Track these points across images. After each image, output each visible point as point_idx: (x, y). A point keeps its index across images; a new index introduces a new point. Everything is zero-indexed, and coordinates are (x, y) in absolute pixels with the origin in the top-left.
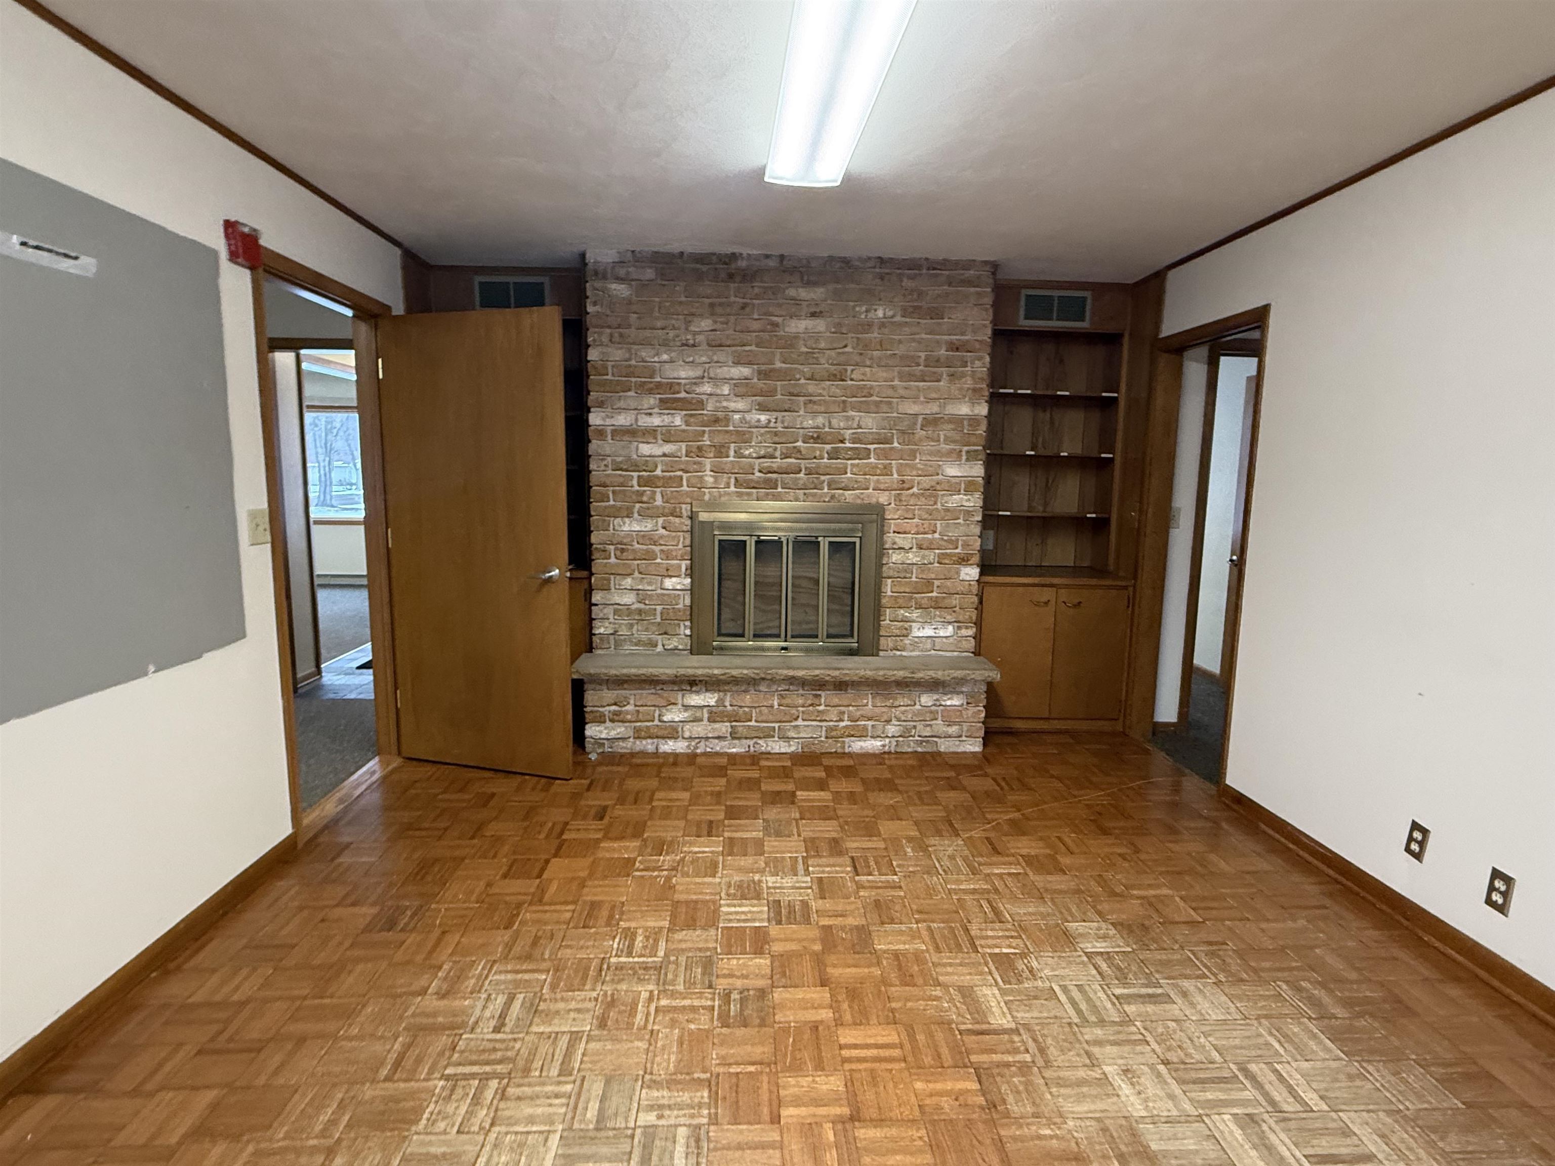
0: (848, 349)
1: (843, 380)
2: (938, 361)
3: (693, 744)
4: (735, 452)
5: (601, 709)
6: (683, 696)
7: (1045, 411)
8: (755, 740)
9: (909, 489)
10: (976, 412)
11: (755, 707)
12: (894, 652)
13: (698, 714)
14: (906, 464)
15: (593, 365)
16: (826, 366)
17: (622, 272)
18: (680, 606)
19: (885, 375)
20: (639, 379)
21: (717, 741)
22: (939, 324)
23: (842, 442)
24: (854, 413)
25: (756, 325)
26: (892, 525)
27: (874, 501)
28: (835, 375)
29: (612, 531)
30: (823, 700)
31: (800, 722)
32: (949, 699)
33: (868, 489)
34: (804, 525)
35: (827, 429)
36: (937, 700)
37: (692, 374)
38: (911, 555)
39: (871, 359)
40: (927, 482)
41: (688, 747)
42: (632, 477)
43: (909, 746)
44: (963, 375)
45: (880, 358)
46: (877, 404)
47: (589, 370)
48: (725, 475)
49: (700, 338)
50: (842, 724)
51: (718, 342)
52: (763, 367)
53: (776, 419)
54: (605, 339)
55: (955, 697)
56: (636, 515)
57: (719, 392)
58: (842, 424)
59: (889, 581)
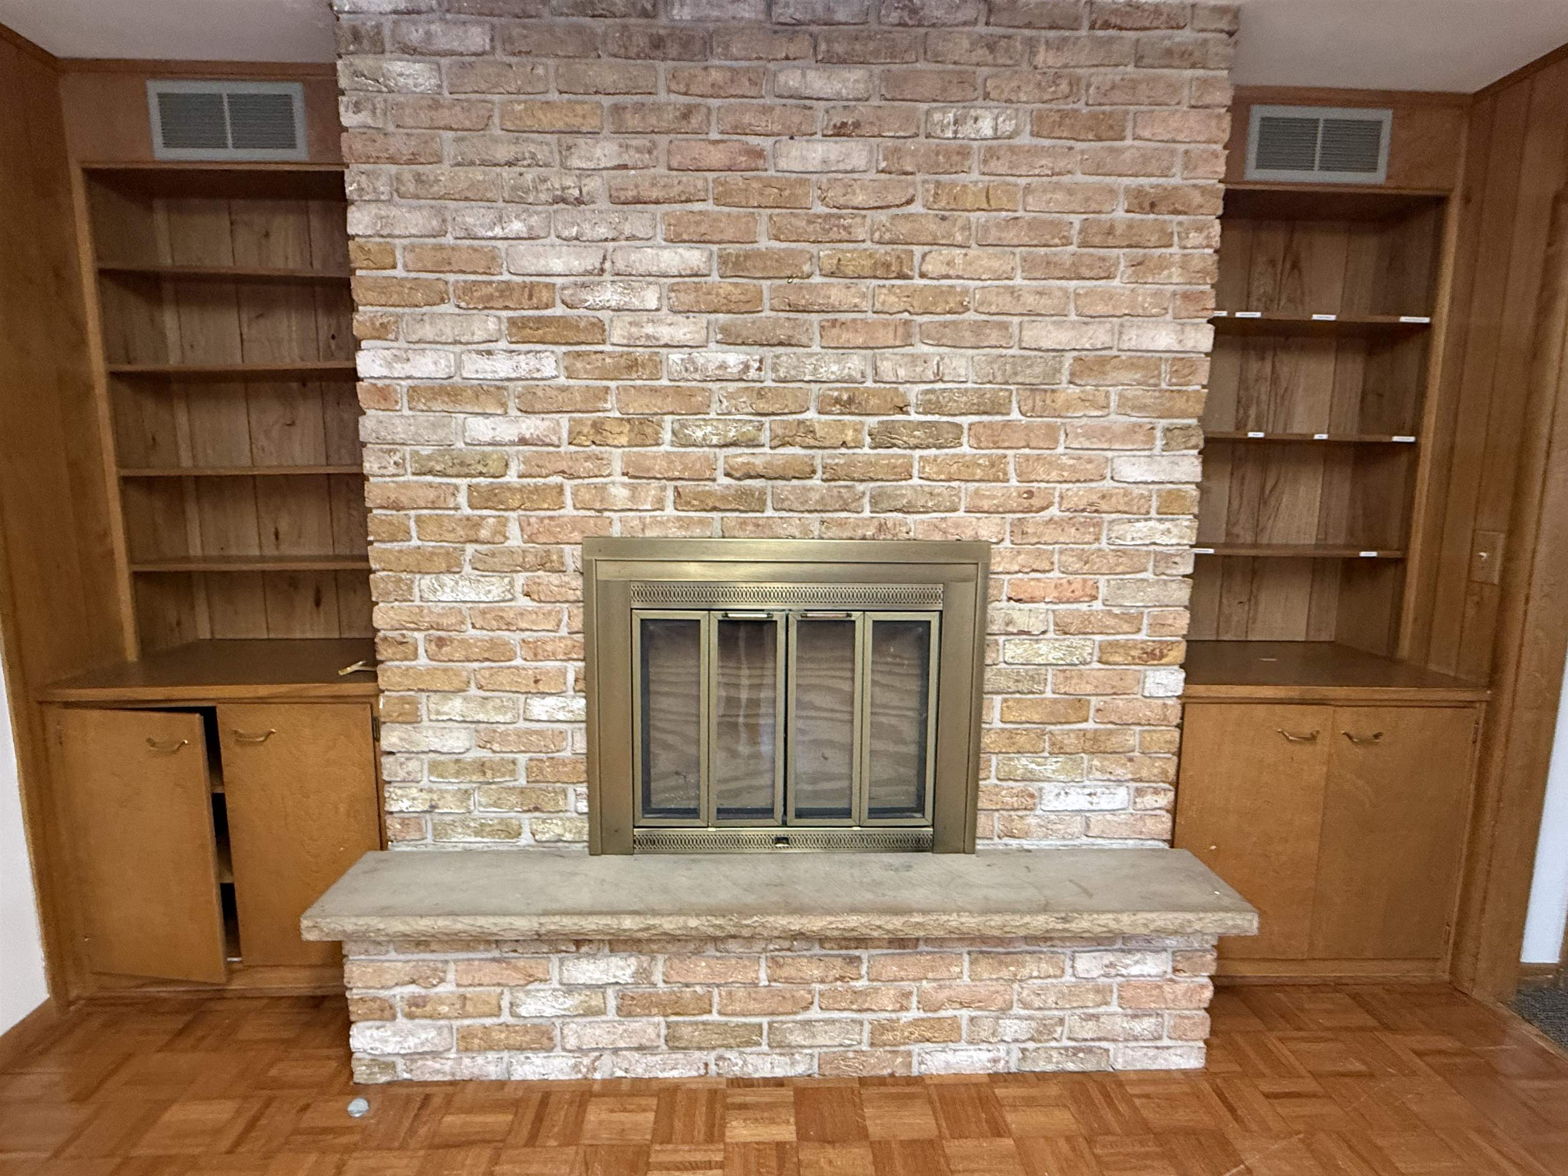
0: (916, 208)
1: (902, 276)
2: (1110, 231)
3: (586, 1061)
4: (674, 433)
5: (383, 993)
6: (562, 962)
7: (1263, 359)
8: (721, 1051)
9: (1043, 509)
10: (1189, 345)
11: (718, 986)
12: (1006, 840)
13: (596, 1001)
14: (1039, 458)
15: (361, 247)
16: (868, 244)
17: (415, 35)
18: (567, 754)
19: (996, 264)
20: (462, 277)
21: (637, 1055)
22: (1111, 150)
23: (901, 410)
24: (926, 349)
25: (717, 156)
26: (1004, 586)
27: (967, 535)
28: (887, 266)
29: (418, 602)
30: (864, 969)
31: (815, 1013)
32: (1137, 962)
33: (955, 510)
34: (822, 588)
35: (869, 384)
36: (1111, 965)
37: (577, 265)
38: (1043, 647)
39: (967, 227)
40: (1078, 493)
41: (576, 1067)
42: (456, 488)
43: (1049, 1059)
44: (1163, 264)
45: (986, 228)
46: (978, 328)
47: (352, 256)
48: (655, 483)
49: (593, 184)
50: (906, 1017)
51: (630, 194)
52: (732, 249)
53: (761, 361)
54: (384, 189)
55: (1150, 957)
56: (467, 568)
57: (636, 303)
58: (902, 372)
59: (998, 699)
